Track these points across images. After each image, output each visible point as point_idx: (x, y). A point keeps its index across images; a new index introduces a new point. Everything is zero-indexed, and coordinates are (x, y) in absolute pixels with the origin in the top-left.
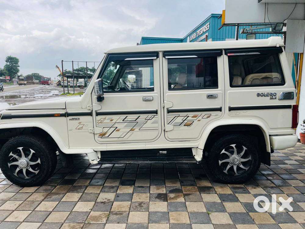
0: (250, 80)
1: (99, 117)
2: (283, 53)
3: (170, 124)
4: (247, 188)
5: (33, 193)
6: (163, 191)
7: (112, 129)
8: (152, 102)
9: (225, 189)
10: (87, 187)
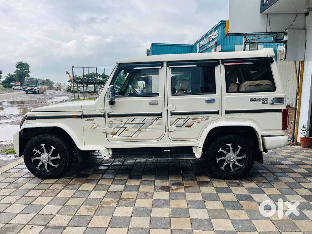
0: (244, 87)
1: (111, 119)
2: (274, 63)
3: (173, 125)
4: (242, 182)
5: (53, 184)
6: (166, 184)
7: (122, 129)
8: (157, 105)
9: (221, 183)
10: (99, 180)
